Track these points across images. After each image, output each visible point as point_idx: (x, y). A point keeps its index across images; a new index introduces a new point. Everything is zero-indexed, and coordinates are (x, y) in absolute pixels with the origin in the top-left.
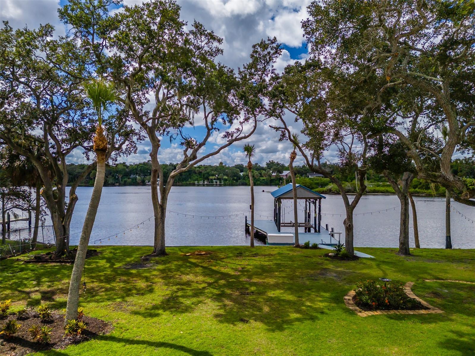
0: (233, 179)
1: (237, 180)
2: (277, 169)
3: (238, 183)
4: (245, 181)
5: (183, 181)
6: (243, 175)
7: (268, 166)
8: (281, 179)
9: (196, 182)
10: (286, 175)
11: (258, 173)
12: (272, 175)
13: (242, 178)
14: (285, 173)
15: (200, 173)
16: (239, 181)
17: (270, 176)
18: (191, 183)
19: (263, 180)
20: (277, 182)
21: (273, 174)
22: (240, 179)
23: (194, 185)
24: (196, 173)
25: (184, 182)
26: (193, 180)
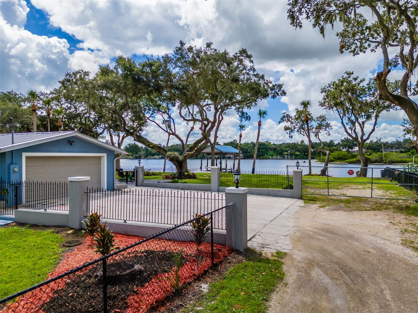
1: (307, 156)
9: (271, 157)
15: (275, 149)
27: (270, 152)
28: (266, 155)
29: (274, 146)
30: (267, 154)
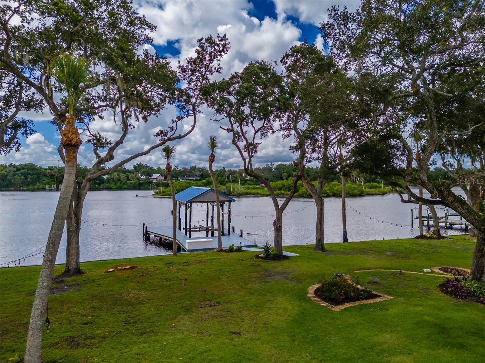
0: (96, 183)
1: (99, 184)
2: (146, 172)
3: (101, 187)
4: (109, 185)
5: (29, 186)
6: (108, 178)
7: (135, 169)
8: (150, 183)
9: (47, 187)
10: (157, 179)
11: (124, 176)
12: (140, 178)
13: (105, 181)
14: (155, 176)
15: (52, 176)
16: (102, 185)
17: (139, 179)
18: (40, 187)
19: (131, 183)
20: (147, 186)
21: (142, 177)
22: (103, 183)
23: (44, 190)
24: (47, 176)
25: (31, 187)
26: (43, 184)
27: (45, 179)
28: (38, 184)
29: (50, 171)
30: (39, 182)
